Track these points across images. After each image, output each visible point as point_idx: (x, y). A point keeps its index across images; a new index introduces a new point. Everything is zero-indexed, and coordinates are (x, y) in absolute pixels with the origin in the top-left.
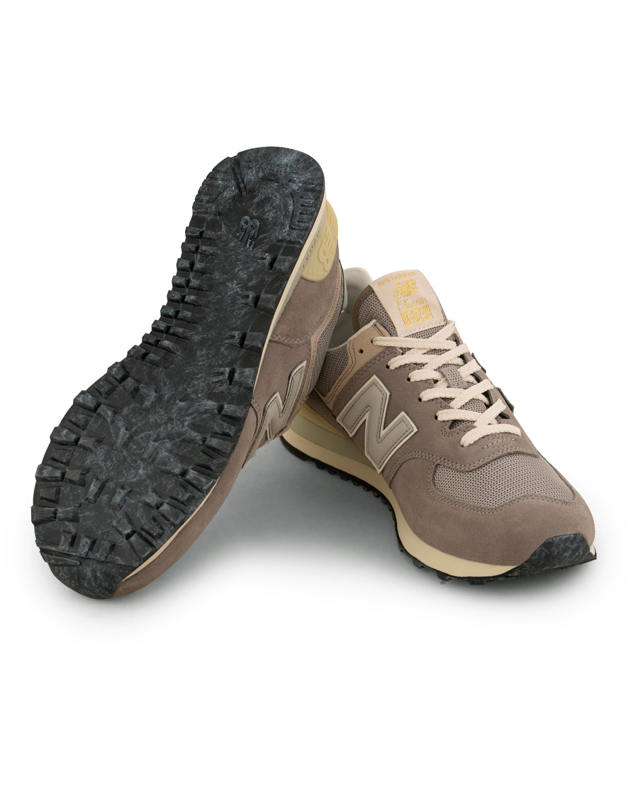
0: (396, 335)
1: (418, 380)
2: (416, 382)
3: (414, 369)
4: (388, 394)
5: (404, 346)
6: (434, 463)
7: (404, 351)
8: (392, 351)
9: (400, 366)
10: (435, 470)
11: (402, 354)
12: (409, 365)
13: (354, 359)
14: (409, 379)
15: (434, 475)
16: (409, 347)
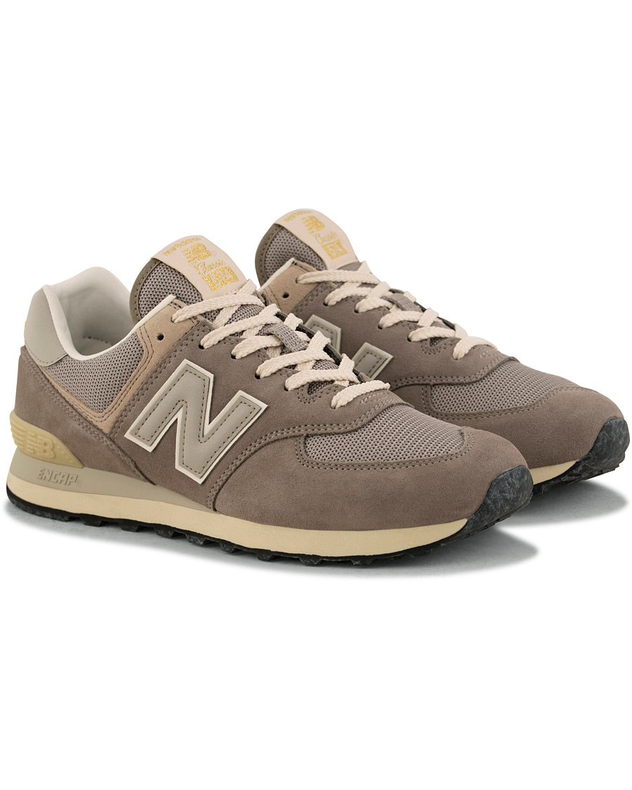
8: (325, 287)
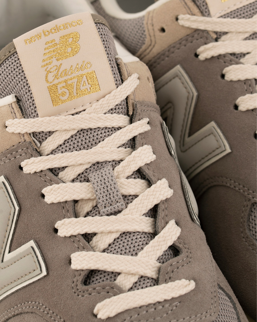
0: (209, 15)
1: (235, 79)
2: (231, 81)
3: (231, 63)
4: (196, 94)
5: (218, 30)
6: (249, 200)
7: (218, 36)
8: (203, 36)
9: (213, 57)
10: (251, 208)
11: (216, 40)
12: (224, 56)
13: (153, 38)
14: (223, 76)
15: (250, 215)
16: (226, 30)
